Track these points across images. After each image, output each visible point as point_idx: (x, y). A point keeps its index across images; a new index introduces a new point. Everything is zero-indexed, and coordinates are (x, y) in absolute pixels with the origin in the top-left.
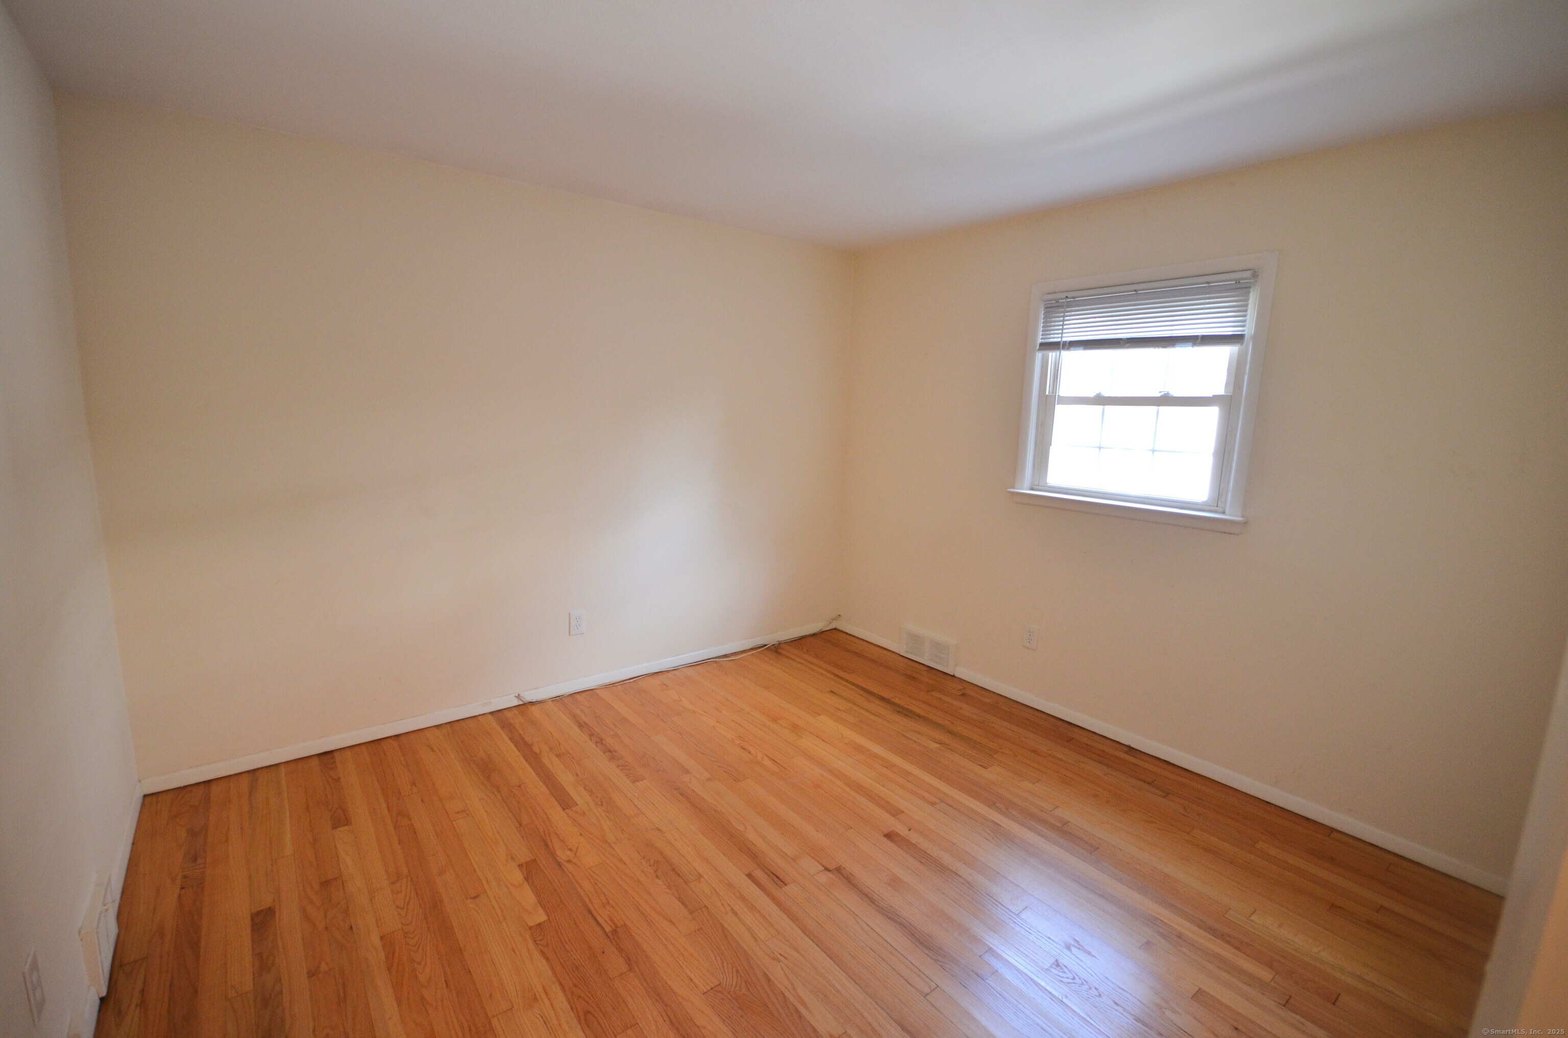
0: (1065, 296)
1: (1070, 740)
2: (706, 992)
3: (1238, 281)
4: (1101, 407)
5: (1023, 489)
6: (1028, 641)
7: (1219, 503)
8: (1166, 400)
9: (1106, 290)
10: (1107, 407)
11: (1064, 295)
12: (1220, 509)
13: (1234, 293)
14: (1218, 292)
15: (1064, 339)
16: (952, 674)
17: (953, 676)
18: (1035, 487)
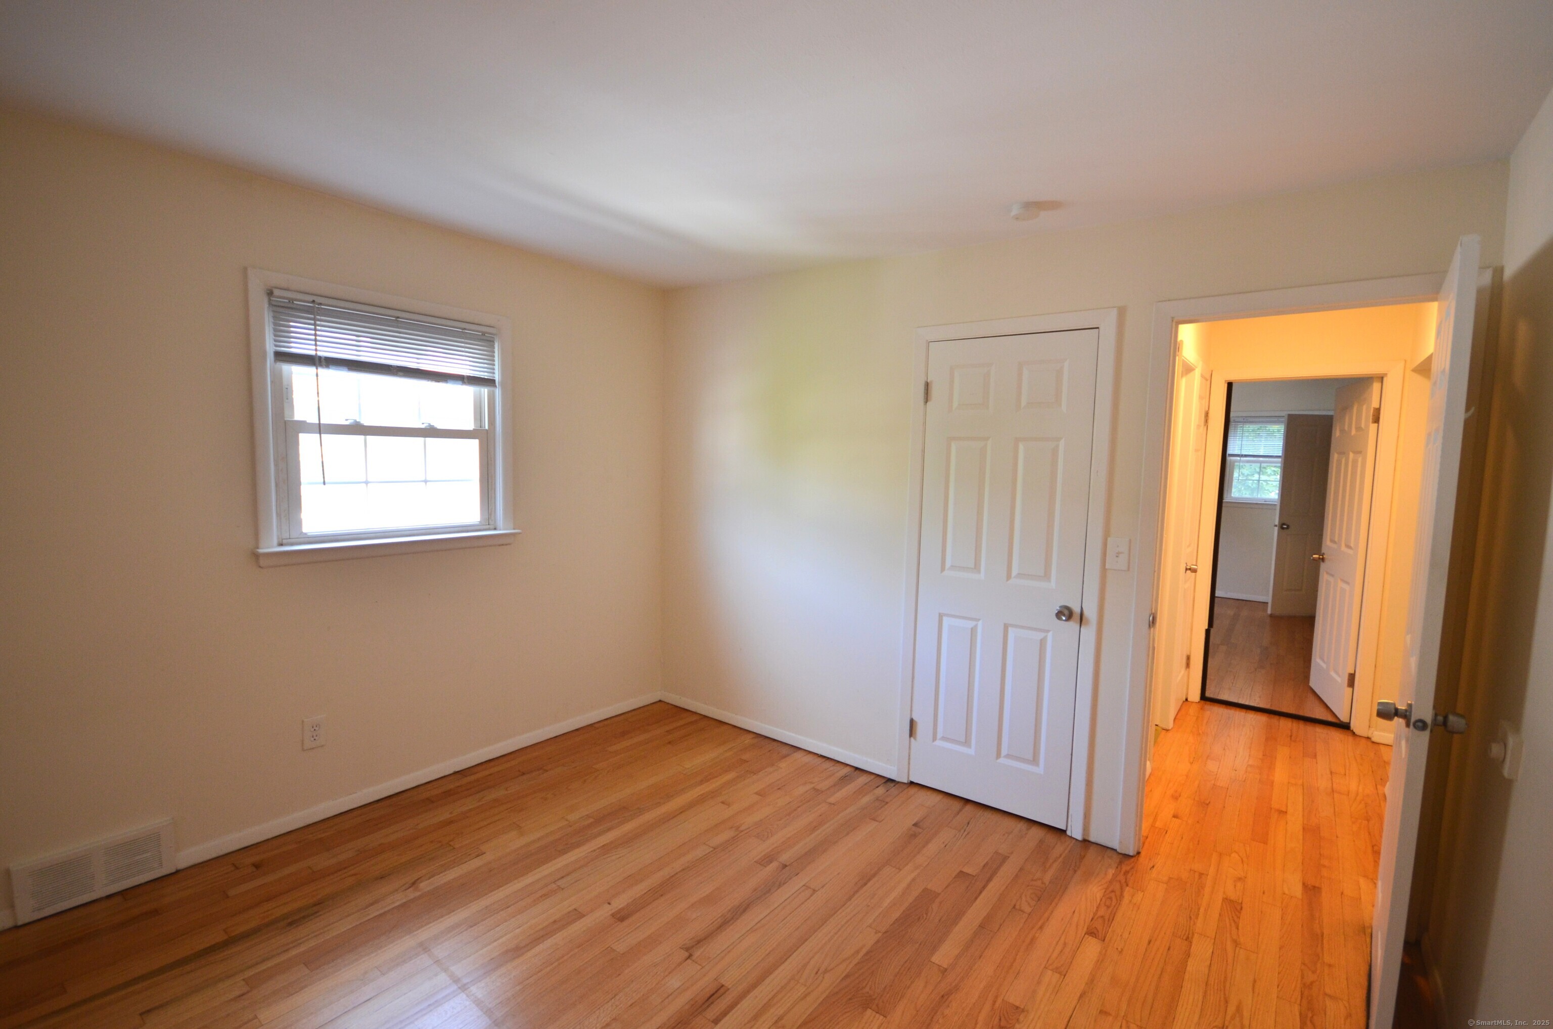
0: (311, 300)
1: (430, 800)
2: (883, 1016)
3: (484, 334)
4: (362, 437)
5: (273, 547)
6: (312, 739)
7: (490, 521)
8: (431, 432)
9: (342, 304)
10: (370, 438)
11: (311, 298)
12: (492, 527)
13: (484, 344)
14: (470, 339)
15: (319, 354)
16: (174, 870)
17: (178, 872)
18: (284, 541)
